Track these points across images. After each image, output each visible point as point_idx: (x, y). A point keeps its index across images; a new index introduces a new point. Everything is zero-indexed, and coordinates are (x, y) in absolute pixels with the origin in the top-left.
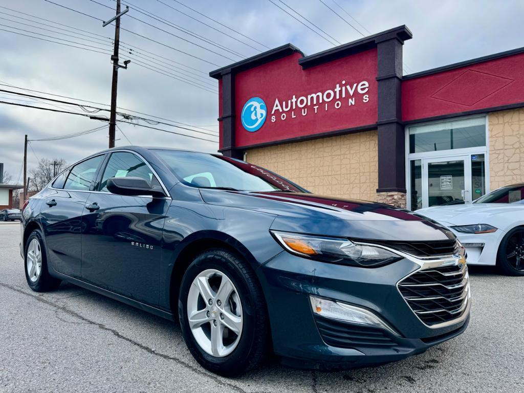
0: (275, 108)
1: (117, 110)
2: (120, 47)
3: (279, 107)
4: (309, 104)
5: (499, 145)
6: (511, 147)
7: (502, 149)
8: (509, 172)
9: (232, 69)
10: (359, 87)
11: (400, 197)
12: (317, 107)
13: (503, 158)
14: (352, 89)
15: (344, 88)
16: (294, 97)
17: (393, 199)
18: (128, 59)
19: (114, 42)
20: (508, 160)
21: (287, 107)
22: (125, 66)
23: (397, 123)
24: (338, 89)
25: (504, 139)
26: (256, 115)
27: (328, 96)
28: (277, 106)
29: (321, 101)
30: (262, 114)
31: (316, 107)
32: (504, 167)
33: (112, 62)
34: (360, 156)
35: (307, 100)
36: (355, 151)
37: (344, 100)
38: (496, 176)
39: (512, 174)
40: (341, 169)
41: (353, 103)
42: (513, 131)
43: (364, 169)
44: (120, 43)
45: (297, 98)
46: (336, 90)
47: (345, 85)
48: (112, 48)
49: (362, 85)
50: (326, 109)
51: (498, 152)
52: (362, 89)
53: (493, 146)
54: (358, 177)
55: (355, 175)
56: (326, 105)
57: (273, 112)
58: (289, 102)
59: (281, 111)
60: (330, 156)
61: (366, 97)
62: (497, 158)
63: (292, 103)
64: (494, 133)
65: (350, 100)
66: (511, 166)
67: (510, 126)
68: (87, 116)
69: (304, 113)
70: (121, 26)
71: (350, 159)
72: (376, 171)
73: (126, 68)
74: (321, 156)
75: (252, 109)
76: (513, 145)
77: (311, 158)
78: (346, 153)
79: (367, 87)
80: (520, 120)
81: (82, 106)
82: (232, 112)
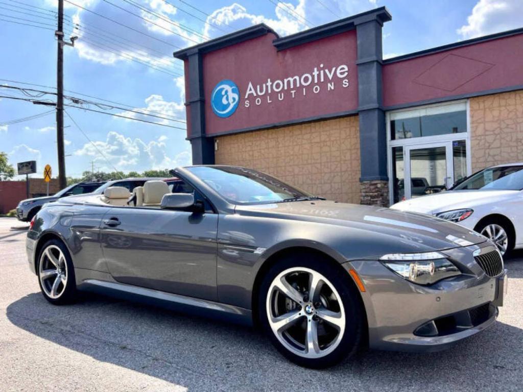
0: (248, 92)
1: (65, 93)
2: (64, 21)
3: (253, 91)
4: (286, 88)
5: (480, 131)
6: (492, 133)
7: (482, 135)
8: (490, 159)
9: (199, 50)
10: (338, 71)
11: (383, 185)
12: (295, 91)
13: (484, 145)
14: (330, 74)
15: (322, 72)
16: (269, 80)
17: (377, 188)
19: (57, 16)
20: (489, 146)
21: (261, 91)
22: (71, 43)
23: (378, 109)
24: (316, 73)
25: (485, 124)
26: (227, 99)
27: (306, 79)
28: (250, 90)
29: (298, 85)
30: (234, 99)
31: (293, 92)
32: (485, 153)
33: (57, 38)
34: (341, 143)
35: (283, 84)
36: (335, 139)
37: (323, 85)
38: (477, 162)
39: (493, 160)
40: (321, 157)
41: (333, 88)
42: (494, 117)
43: (345, 157)
44: (64, 17)
45: (273, 82)
46: (314, 74)
47: (323, 69)
48: (56, 22)
49: (341, 69)
50: (304, 94)
52: (342, 73)
53: (474, 132)
54: (339, 165)
55: (336, 163)
56: (304, 89)
57: (246, 97)
58: (264, 86)
59: (255, 95)
60: (309, 143)
61: (346, 82)
62: (479, 144)
63: (267, 87)
64: (475, 119)
65: (329, 85)
66: (493, 152)
67: (491, 111)
68: (29, 100)
69: (281, 97)
72: (358, 158)
73: (72, 45)
75: (223, 93)
76: (493, 131)
77: (289, 146)
78: (327, 140)
79: (346, 72)
80: (500, 106)
81: (23, 89)
82: (200, 96)
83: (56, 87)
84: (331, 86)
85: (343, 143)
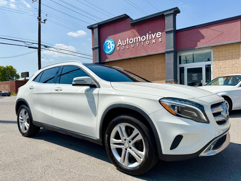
1: (41, 43)
2: (41, 13)
4: (135, 42)
6: (222, 61)
7: (218, 63)
8: (221, 72)
9: (98, 25)
10: (157, 35)
13: (218, 66)
14: (154, 36)
15: (150, 35)
18: (45, 19)
19: (38, 10)
20: (220, 67)
21: (124, 43)
22: (44, 22)
23: (174, 51)
24: (147, 36)
25: (219, 58)
26: (110, 46)
27: (143, 38)
28: (120, 43)
30: (113, 46)
31: (138, 43)
32: (219, 70)
33: (38, 20)
34: (158, 65)
35: (133, 40)
36: (155, 63)
37: (150, 41)
38: (215, 74)
40: (149, 71)
41: (154, 42)
42: (223, 55)
43: (159, 71)
44: (41, 11)
45: (129, 39)
48: (38, 13)
50: (142, 44)
51: (216, 64)
55: (156, 74)
56: (142, 42)
57: (118, 46)
58: (126, 41)
59: (122, 45)
60: (144, 65)
61: (160, 39)
62: (216, 66)
64: (215, 56)
66: (222, 70)
67: (222, 52)
68: (27, 46)
69: (132, 46)
70: (41, 3)
71: (153, 67)
74: (141, 65)
75: (108, 44)
77: (136, 66)
78: (152, 64)
79: (161, 35)
80: (225, 50)
81: (24, 42)
82: (99, 45)
83: (38, 41)
84: (154, 41)
85: (159, 65)
